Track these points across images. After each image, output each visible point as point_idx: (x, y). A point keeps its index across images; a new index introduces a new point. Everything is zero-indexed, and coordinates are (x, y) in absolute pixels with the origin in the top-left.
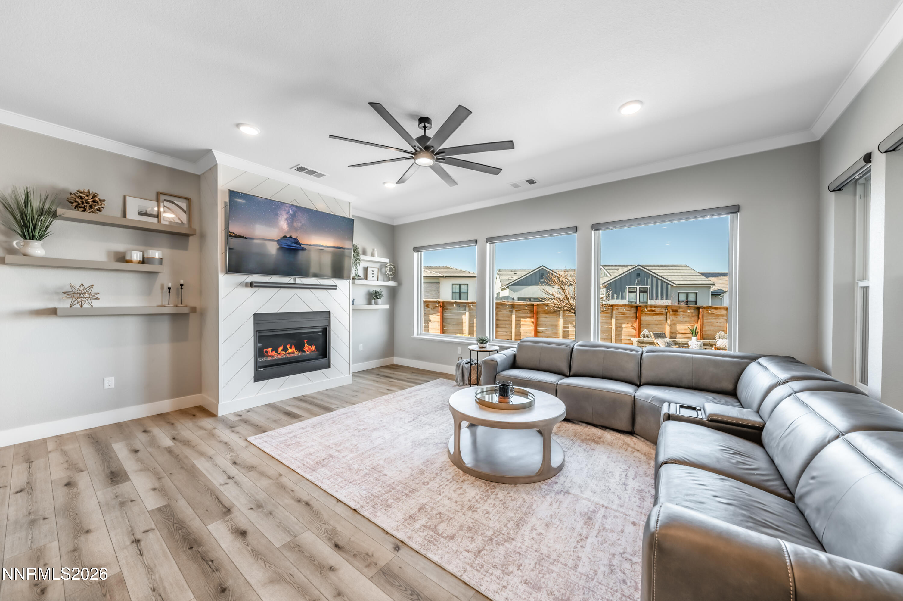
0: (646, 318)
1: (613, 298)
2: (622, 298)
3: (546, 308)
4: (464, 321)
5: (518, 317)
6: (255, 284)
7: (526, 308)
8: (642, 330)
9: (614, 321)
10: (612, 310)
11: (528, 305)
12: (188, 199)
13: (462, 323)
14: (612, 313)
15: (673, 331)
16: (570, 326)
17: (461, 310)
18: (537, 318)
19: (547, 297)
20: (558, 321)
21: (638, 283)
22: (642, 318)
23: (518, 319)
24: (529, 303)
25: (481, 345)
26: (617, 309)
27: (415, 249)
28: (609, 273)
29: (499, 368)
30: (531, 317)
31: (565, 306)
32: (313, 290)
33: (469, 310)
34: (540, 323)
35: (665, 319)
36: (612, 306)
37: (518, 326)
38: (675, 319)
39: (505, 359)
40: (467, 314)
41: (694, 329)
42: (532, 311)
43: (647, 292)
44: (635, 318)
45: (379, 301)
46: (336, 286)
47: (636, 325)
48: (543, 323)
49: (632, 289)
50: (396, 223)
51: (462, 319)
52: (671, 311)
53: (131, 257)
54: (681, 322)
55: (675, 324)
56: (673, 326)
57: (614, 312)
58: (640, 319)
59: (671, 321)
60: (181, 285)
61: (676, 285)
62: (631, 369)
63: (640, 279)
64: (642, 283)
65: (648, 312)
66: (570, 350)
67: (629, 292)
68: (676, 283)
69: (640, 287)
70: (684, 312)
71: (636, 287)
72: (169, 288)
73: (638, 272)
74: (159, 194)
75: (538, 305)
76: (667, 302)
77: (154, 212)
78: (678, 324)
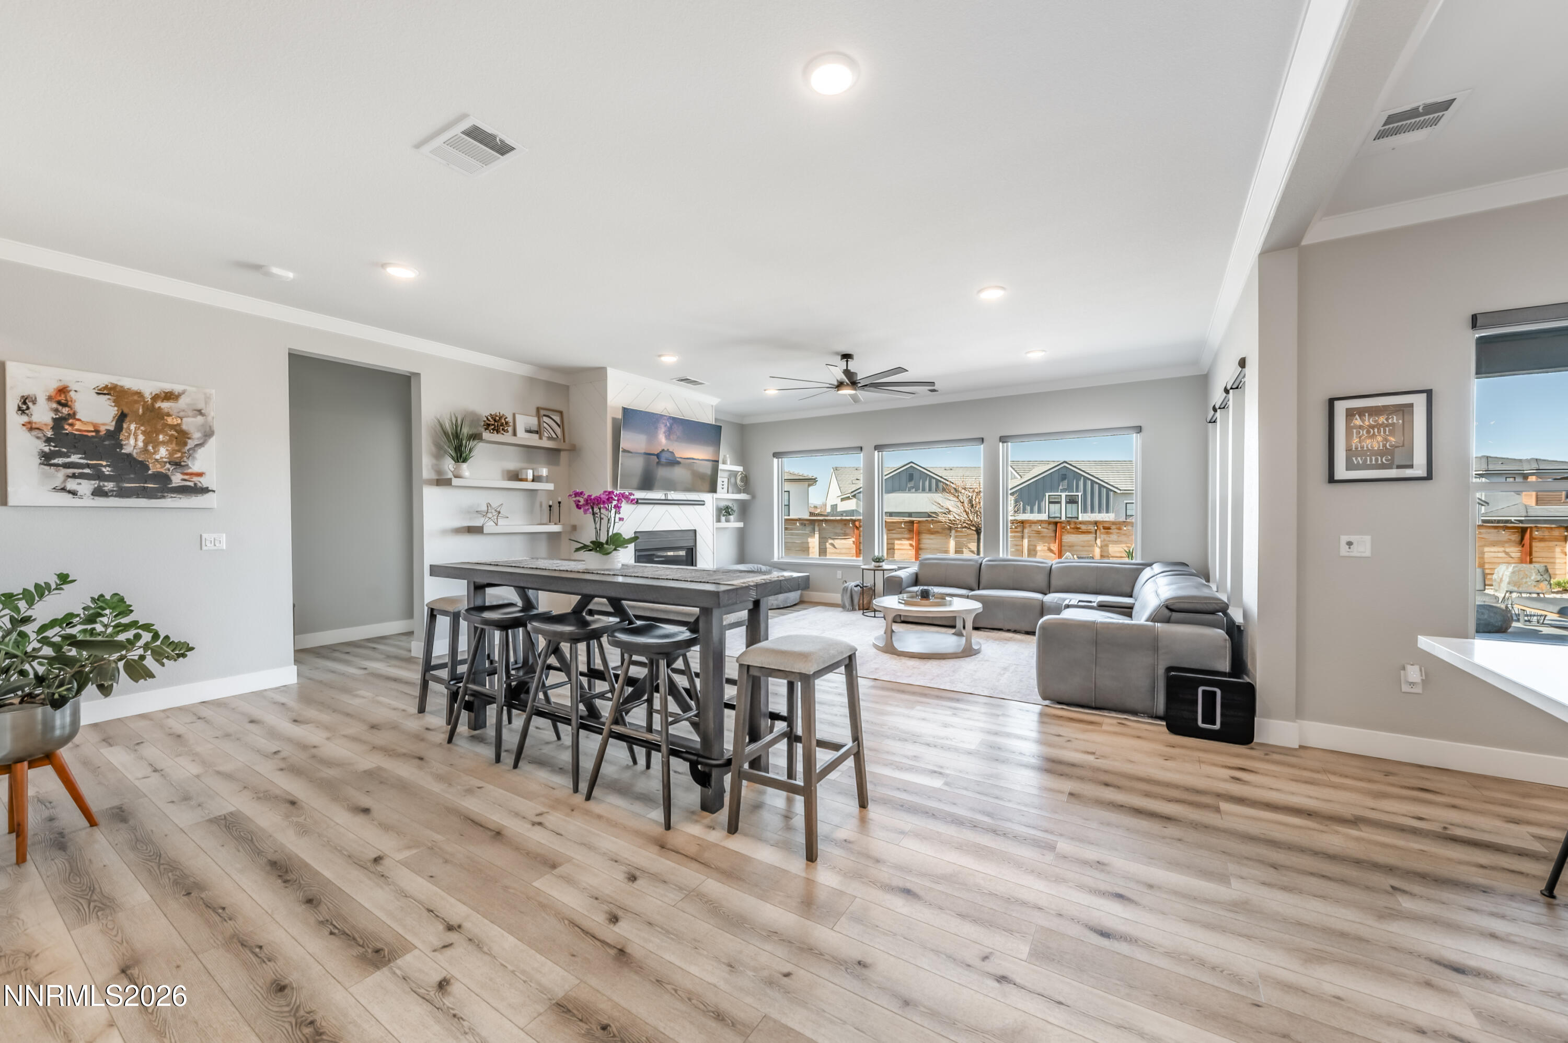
0: (1069, 538)
1: (1024, 512)
2: (1039, 511)
3: (932, 526)
4: (810, 545)
5: (891, 539)
6: (639, 501)
7: (903, 526)
8: (1063, 553)
9: (1026, 542)
10: (1024, 528)
11: (906, 522)
12: (561, 413)
13: (809, 548)
14: (1023, 532)
15: (1105, 554)
16: (964, 550)
17: (808, 530)
18: (919, 540)
19: (938, 510)
20: (948, 543)
21: (1064, 489)
22: (1063, 537)
23: (890, 541)
24: (907, 519)
25: (877, 564)
26: (1030, 526)
27: (776, 455)
28: (1018, 473)
29: (904, 585)
30: (908, 539)
31: (964, 523)
32: (681, 507)
33: (819, 530)
34: (922, 546)
35: (1094, 539)
36: (1023, 522)
37: (892, 550)
38: (1108, 539)
39: (908, 576)
40: (817, 536)
41: (1129, 551)
42: (911, 531)
43: (1077, 503)
44: (1054, 538)
45: (732, 517)
46: (704, 501)
47: (1055, 547)
48: (927, 546)
49: (1055, 498)
50: (746, 421)
51: (808, 543)
52: (1102, 528)
53: (527, 476)
54: (1116, 542)
55: (1107, 546)
56: (1104, 548)
57: (1026, 531)
58: (1061, 539)
59: (1101, 541)
60: (559, 503)
61: (1122, 492)
62: (1041, 580)
63: (1066, 482)
64: (1069, 488)
65: (1072, 530)
66: (978, 565)
67: (1050, 502)
68: (1121, 489)
69: (1066, 495)
70: (1120, 529)
71: (1061, 495)
72: (550, 506)
73: (1064, 472)
74: (538, 409)
75: (919, 522)
76: (1108, 517)
77: (535, 428)
78: (1110, 545)
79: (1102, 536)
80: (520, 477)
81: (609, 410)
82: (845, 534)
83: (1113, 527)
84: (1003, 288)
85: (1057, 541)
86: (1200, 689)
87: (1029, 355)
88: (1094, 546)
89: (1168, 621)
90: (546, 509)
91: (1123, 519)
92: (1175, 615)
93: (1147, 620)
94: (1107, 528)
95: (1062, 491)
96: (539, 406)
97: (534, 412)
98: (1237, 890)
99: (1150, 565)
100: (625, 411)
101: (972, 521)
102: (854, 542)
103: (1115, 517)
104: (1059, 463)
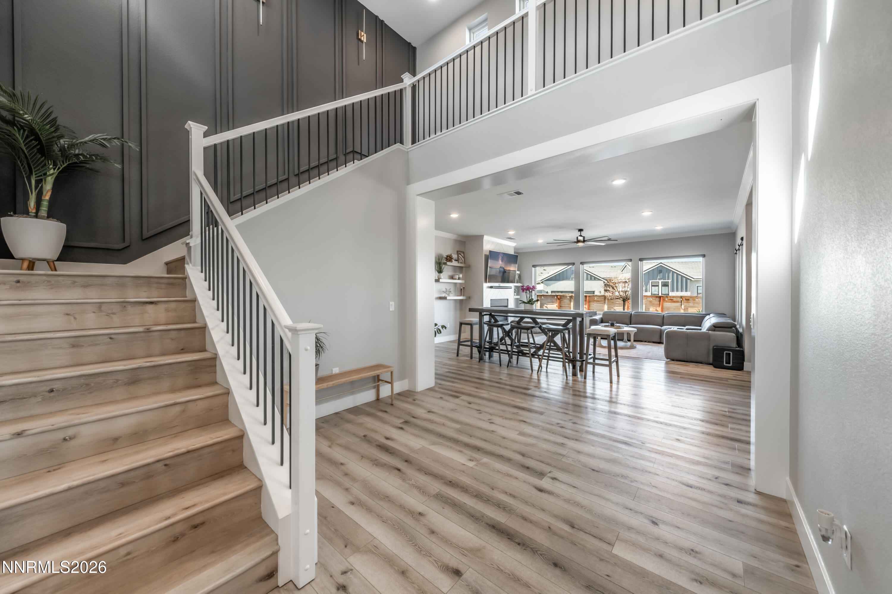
0: (668, 304)
2: (646, 291)
3: (596, 298)
6: (491, 287)
12: (464, 253)
15: (686, 310)
18: (589, 305)
20: (604, 306)
26: (646, 299)
27: (534, 266)
31: (616, 296)
32: (504, 289)
34: (590, 308)
35: (680, 304)
38: (688, 304)
39: (599, 319)
42: (586, 301)
43: (668, 286)
46: (511, 287)
48: (593, 308)
49: (655, 284)
50: (520, 251)
52: (685, 299)
53: (456, 277)
54: (692, 307)
58: (663, 305)
59: (684, 306)
60: (464, 288)
61: (695, 280)
62: (660, 320)
63: (661, 274)
64: (664, 278)
65: (668, 301)
66: (630, 315)
67: (652, 286)
68: (694, 278)
69: (662, 282)
70: (694, 300)
71: (659, 282)
72: (461, 289)
73: (660, 269)
74: (457, 252)
75: (589, 296)
76: (688, 294)
77: (457, 259)
78: (689, 309)
79: (685, 304)
80: (454, 278)
81: (484, 252)
82: (553, 302)
83: (691, 299)
84: (651, 212)
85: (661, 306)
86: (725, 352)
87: (656, 228)
88: (680, 309)
89: (714, 331)
90: (459, 290)
91: (696, 295)
92: (717, 329)
93: (707, 330)
94: (687, 299)
95: (659, 279)
96: (458, 250)
97: (456, 253)
98: (729, 391)
99: (709, 314)
100: (490, 251)
101: (621, 296)
102: (557, 306)
103: (691, 294)
104: (658, 263)
